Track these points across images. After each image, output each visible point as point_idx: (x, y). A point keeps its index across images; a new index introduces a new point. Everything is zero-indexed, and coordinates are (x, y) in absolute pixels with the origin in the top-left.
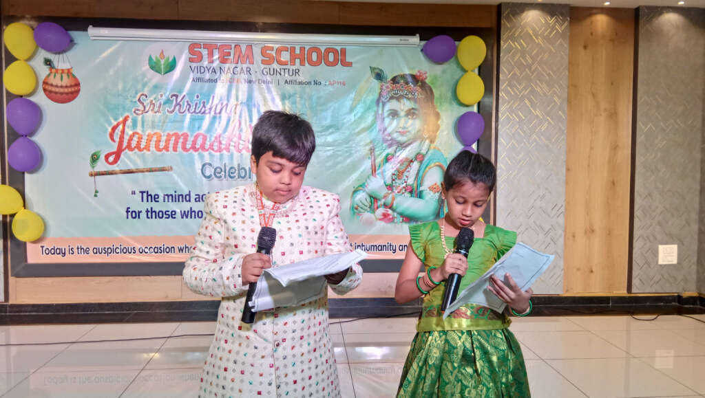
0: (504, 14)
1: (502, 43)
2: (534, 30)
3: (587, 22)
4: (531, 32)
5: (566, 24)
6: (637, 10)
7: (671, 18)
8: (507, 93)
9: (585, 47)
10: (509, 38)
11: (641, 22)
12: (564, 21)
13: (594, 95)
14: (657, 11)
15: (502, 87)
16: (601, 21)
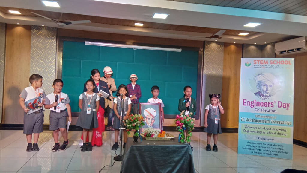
0: (206, 44)
1: (205, 52)
2: (214, 49)
3: (229, 47)
4: (213, 49)
5: (223, 47)
6: (243, 44)
7: (253, 47)
8: (206, 66)
9: (228, 54)
10: (207, 51)
11: (244, 48)
12: (222, 47)
13: (230, 68)
14: (249, 45)
15: (204, 65)
16: (233, 47)
